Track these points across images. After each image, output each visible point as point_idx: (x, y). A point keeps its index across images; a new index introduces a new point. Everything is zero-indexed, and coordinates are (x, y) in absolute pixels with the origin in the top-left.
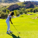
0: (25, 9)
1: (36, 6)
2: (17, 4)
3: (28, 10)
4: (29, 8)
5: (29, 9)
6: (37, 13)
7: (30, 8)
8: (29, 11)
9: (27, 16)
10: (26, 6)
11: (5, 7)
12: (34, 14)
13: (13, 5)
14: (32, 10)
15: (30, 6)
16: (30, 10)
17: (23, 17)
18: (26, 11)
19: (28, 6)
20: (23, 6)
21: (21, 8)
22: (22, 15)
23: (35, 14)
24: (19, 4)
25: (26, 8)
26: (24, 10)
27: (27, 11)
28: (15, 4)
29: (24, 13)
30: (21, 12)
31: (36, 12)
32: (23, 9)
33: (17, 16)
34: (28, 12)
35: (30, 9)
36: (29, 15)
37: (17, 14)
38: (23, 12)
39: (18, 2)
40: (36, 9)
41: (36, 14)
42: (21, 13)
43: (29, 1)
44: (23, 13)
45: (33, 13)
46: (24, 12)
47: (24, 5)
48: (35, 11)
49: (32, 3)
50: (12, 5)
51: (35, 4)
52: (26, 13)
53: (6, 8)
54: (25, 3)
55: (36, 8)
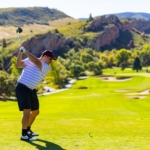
0: (94, 53)
1: (143, 37)
2: (59, 30)
3: (106, 60)
4: (110, 50)
5: (113, 55)
6: (147, 71)
7: (118, 49)
8: (112, 60)
9: (106, 87)
10: (98, 41)
11: (5, 45)
12: (135, 74)
13: (41, 37)
14: (127, 59)
15: (117, 39)
16: (118, 57)
17: (86, 88)
18: (97, 64)
19: (110, 39)
20: (86, 39)
21: (77, 50)
22: (80, 83)
23: (140, 74)
24: (65, 28)
25: (98, 47)
26: (91, 60)
27: (104, 64)
28: (49, 33)
29: (92, 73)
30: (74, 68)
31: (144, 68)
32: (84, 52)
33: (60, 88)
34: (110, 65)
35: (119, 52)
36: (111, 79)
37: (61, 76)
38: (86, 68)
39: (60, 20)
40: (144, 51)
41: (144, 78)
42: (78, 73)
43: (112, 17)
44: (87, 72)
45: (129, 71)
46: (91, 68)
47: (91, 35)
48: (142, 60)
49: (127, 23)
50: (37, 36)
51: (139, 29)
52: (98, 72)
53: (10, 52)
54: (93, 25)
55: (146, 46)
